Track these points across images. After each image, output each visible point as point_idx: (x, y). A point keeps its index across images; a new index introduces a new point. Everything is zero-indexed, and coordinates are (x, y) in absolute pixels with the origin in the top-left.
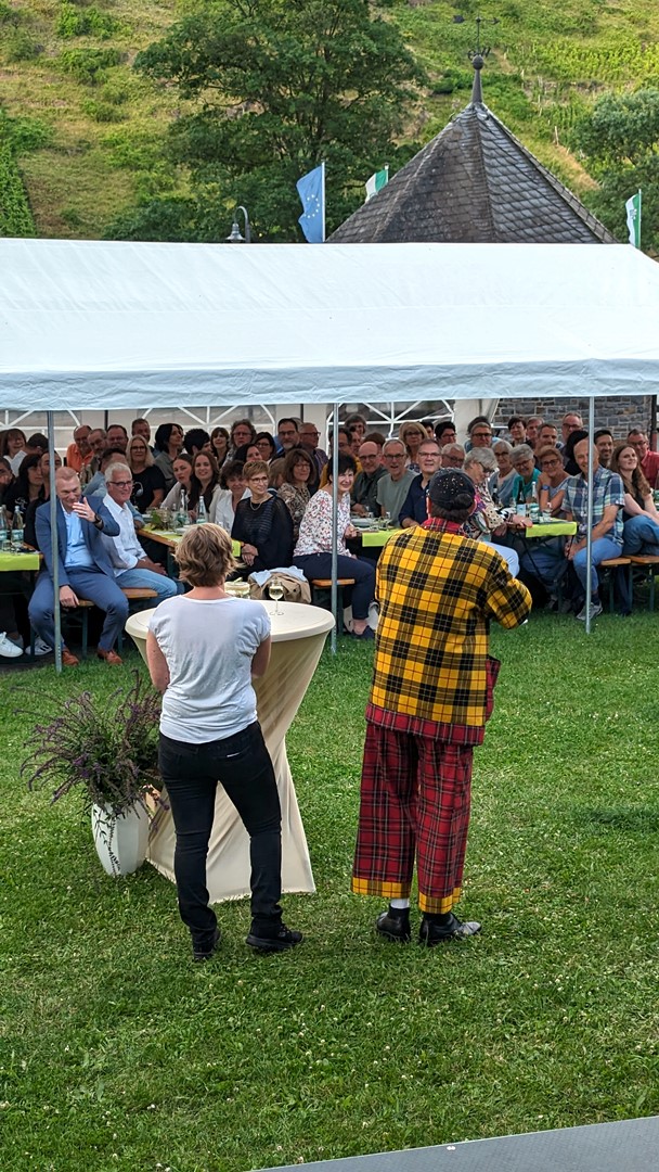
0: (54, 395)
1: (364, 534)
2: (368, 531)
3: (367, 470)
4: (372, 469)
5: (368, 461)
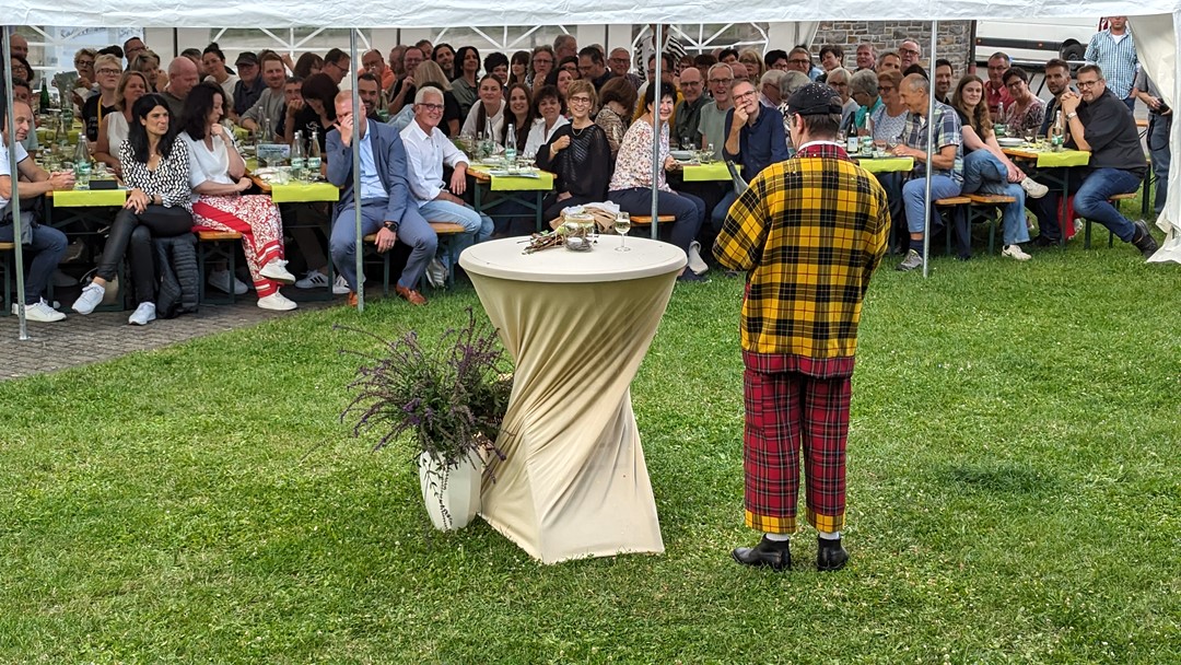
0: (358, 11)
1: (685, 168)
2: (689, 165)
3: (688, 99)
4: (694, 98)
5: (689, 88)
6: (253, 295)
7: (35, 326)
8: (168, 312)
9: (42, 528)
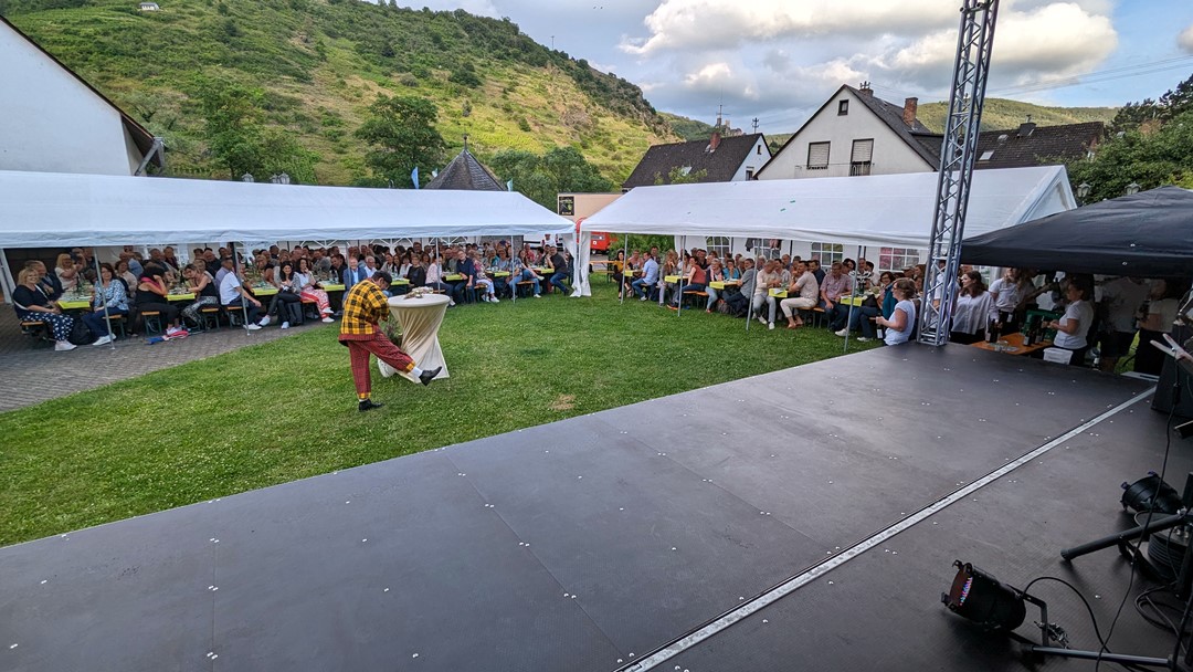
1: (447, 276)
3: (446, 258)
5: (446, 255)
6: (320, 318)
7: (251, 331)
8: (293, 325)
9: (264, 386)
